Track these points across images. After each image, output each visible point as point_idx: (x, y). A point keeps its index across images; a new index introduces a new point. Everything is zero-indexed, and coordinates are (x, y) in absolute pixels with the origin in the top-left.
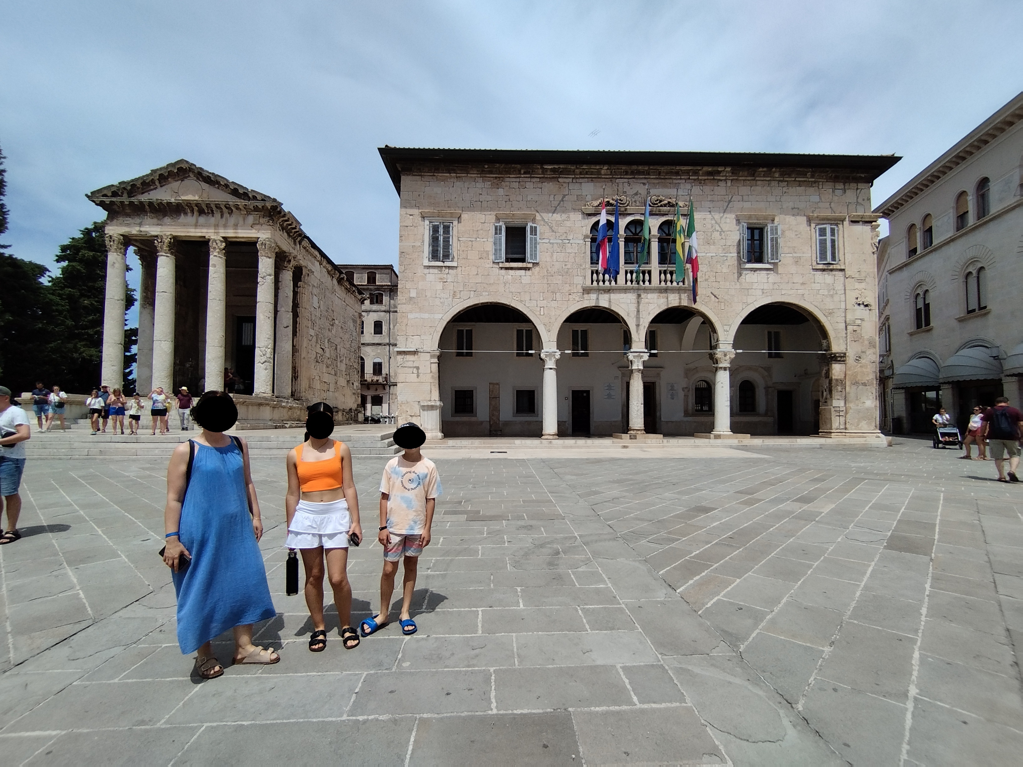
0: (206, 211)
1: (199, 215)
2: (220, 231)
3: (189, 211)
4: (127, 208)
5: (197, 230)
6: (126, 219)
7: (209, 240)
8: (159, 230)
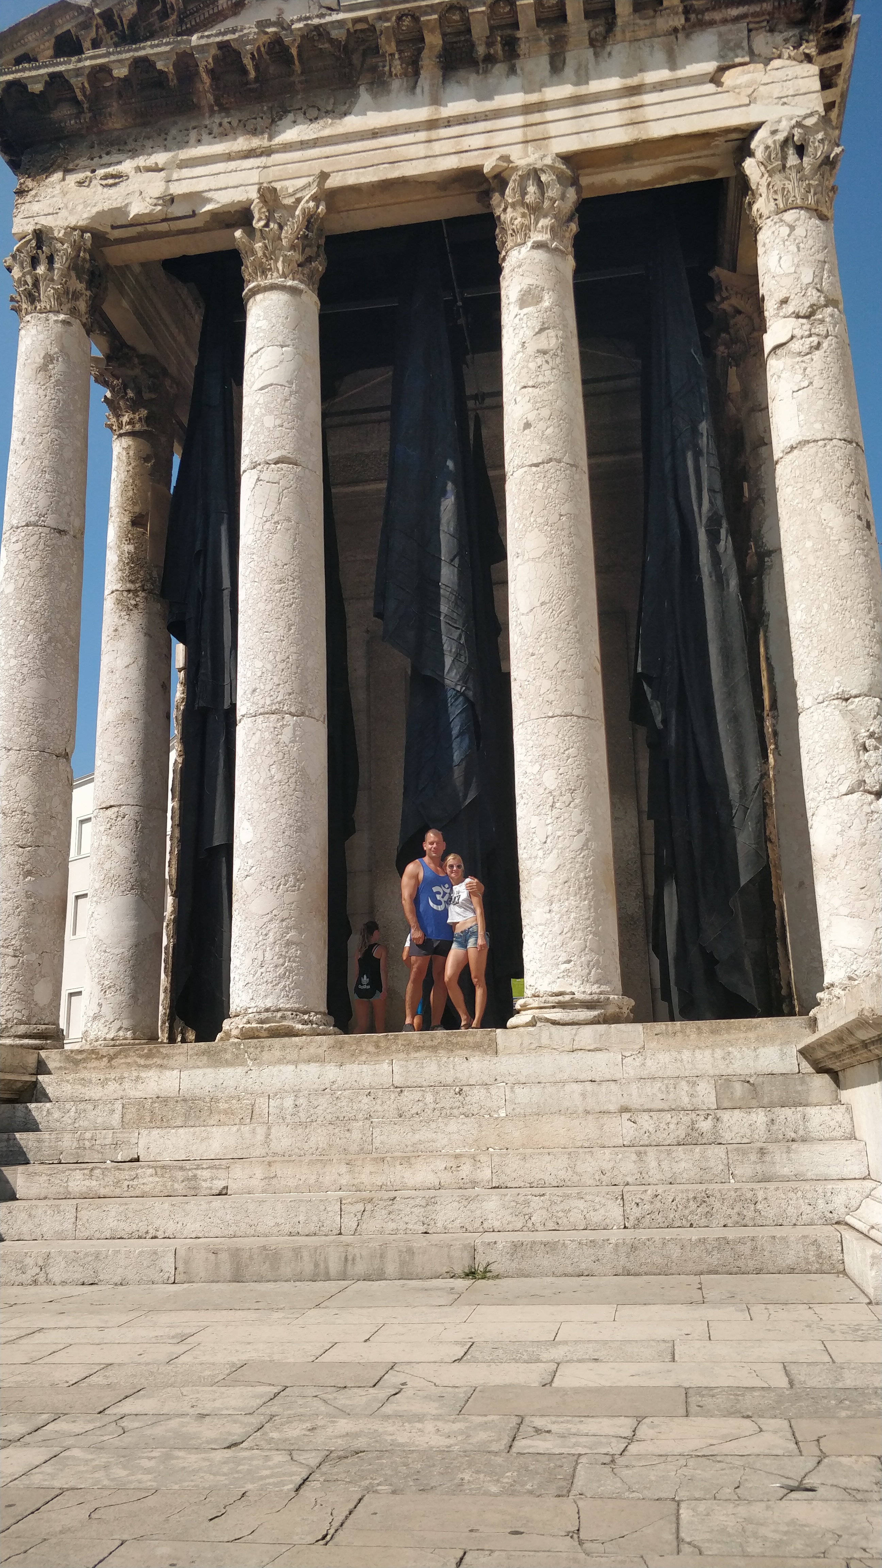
0: (481, 50)
1: (445, 78)
2: (553, 130)
3: (397, 66)
4: (115, 106)
5: (438, 148)
6: (106, 159)
7: (500, 180)
8: (254, 177)
